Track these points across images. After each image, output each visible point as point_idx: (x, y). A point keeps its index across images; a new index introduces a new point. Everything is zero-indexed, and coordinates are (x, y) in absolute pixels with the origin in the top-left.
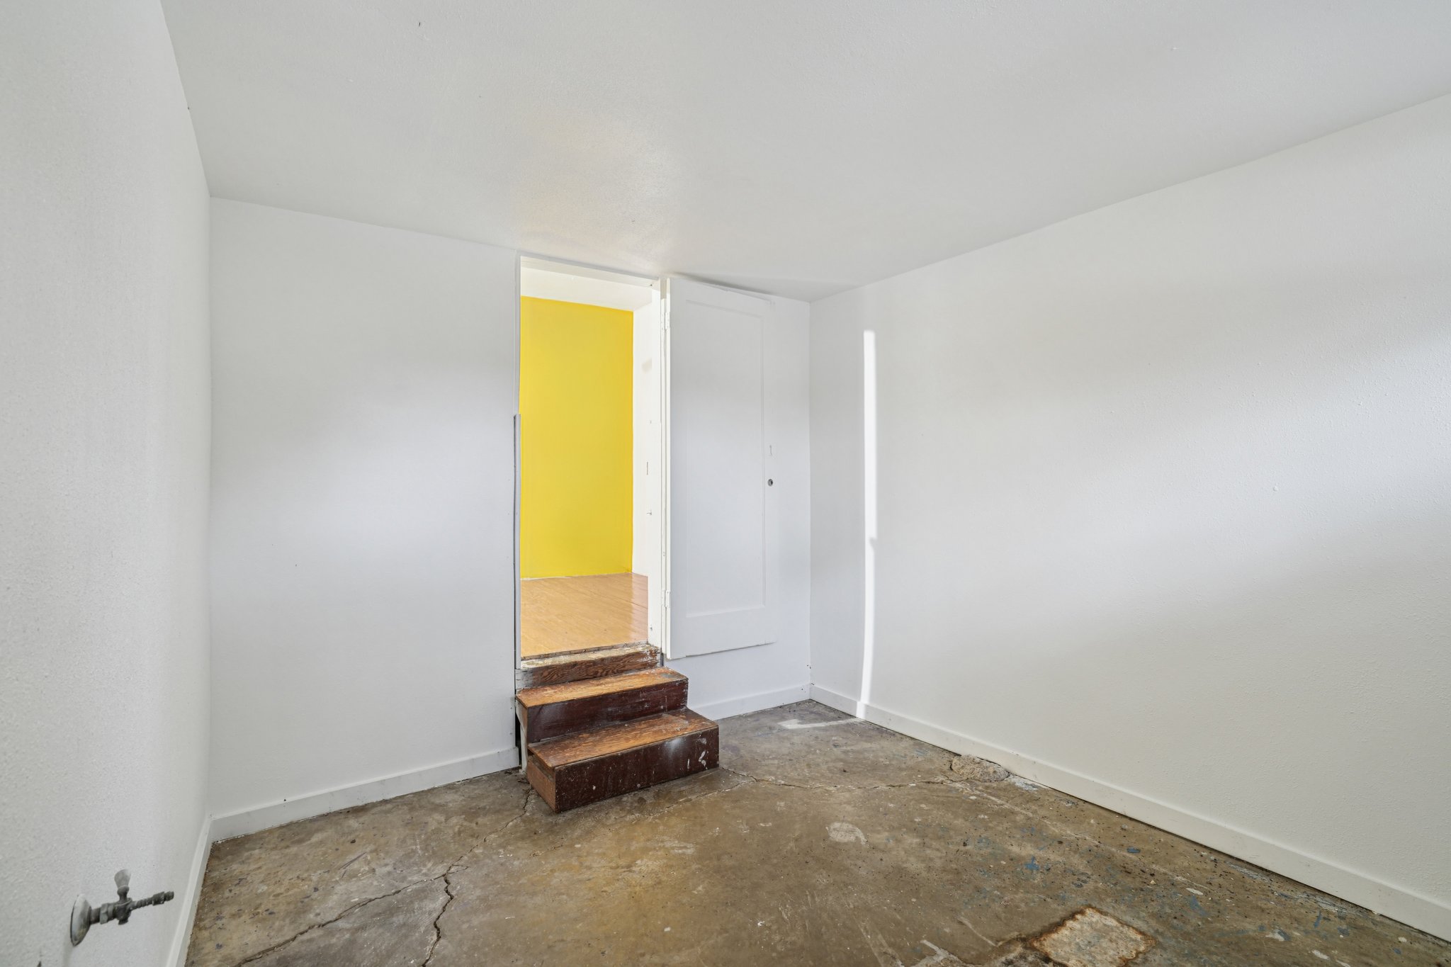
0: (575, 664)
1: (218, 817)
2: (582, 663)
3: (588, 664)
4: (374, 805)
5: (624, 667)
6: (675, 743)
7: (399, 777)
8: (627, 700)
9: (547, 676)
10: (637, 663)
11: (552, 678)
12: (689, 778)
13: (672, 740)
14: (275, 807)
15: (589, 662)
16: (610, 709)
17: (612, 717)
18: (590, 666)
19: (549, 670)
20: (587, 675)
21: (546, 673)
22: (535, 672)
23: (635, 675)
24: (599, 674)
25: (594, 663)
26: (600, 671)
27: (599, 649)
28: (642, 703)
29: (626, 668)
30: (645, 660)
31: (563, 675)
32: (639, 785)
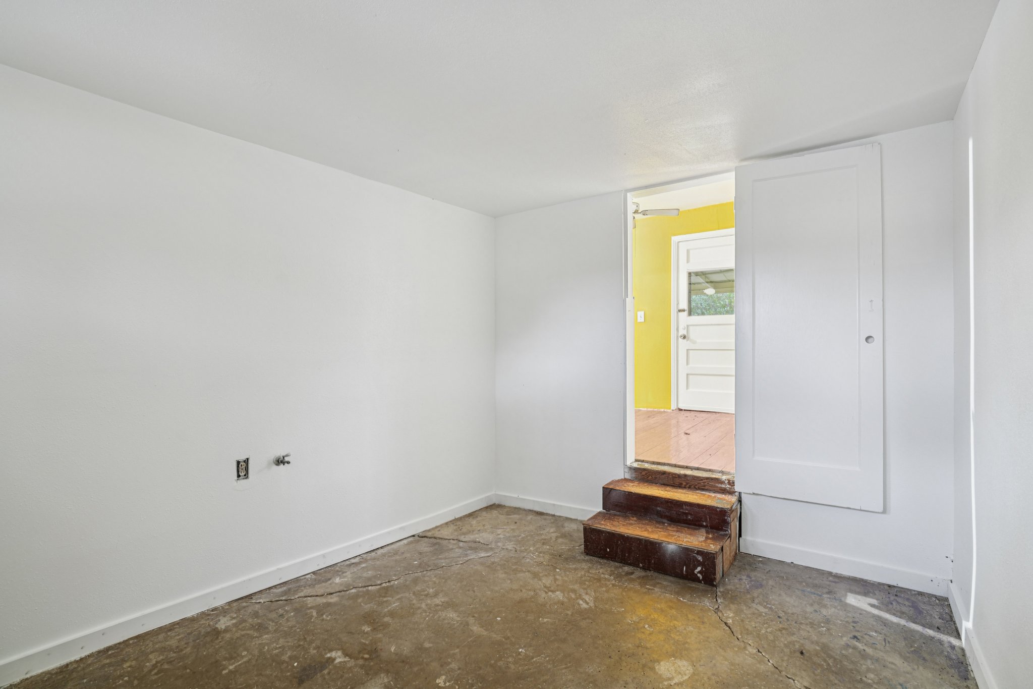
0: (664, 473)
1: (497, 493)
2: (669, 473)
3: (674, 476)
4: (547, 514)
5: (704, 486)
6: (671, 548)
7: (561, 506)
8: (673, 507)
9: (644, 475)
10: (717, 487)
11: (648, 478)
12: (681, 581)
13: (669, 544)
14: (512, 497)
15: (675, 474)
16: (658, 508)
17: (661, 515)
18: (676, 477)
19: (646, 472)
20: (674, 483)
21: (644, 473)
22: (636, 470)
23: (701, 494)
24: (683, 486)
25: (679, 476)
26: (684, 483)
27: (687, 467)
28: (686, 514)
29: (706, 487)
30: (723, 486)
31: (656, 478)
32: (641, 565)
